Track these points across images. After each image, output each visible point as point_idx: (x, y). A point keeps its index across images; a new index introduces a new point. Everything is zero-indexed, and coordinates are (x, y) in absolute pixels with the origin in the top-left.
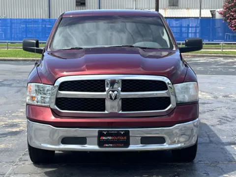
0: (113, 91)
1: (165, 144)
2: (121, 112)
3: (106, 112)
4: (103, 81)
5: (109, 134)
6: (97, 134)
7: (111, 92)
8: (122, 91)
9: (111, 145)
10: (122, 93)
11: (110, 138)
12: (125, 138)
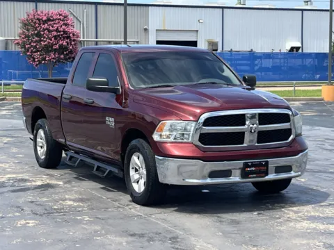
0: (253, 124)
1: (292, 172)
2: (257, 144)
3: (245, 145)
4: (243, 116)
5: (253, 165)
6: (242, 166)
7: (251, 126)
8: (260, 124)
9: (255, 175)
10: (260, 126)
11: (253, 169)
12: (265, 168)
